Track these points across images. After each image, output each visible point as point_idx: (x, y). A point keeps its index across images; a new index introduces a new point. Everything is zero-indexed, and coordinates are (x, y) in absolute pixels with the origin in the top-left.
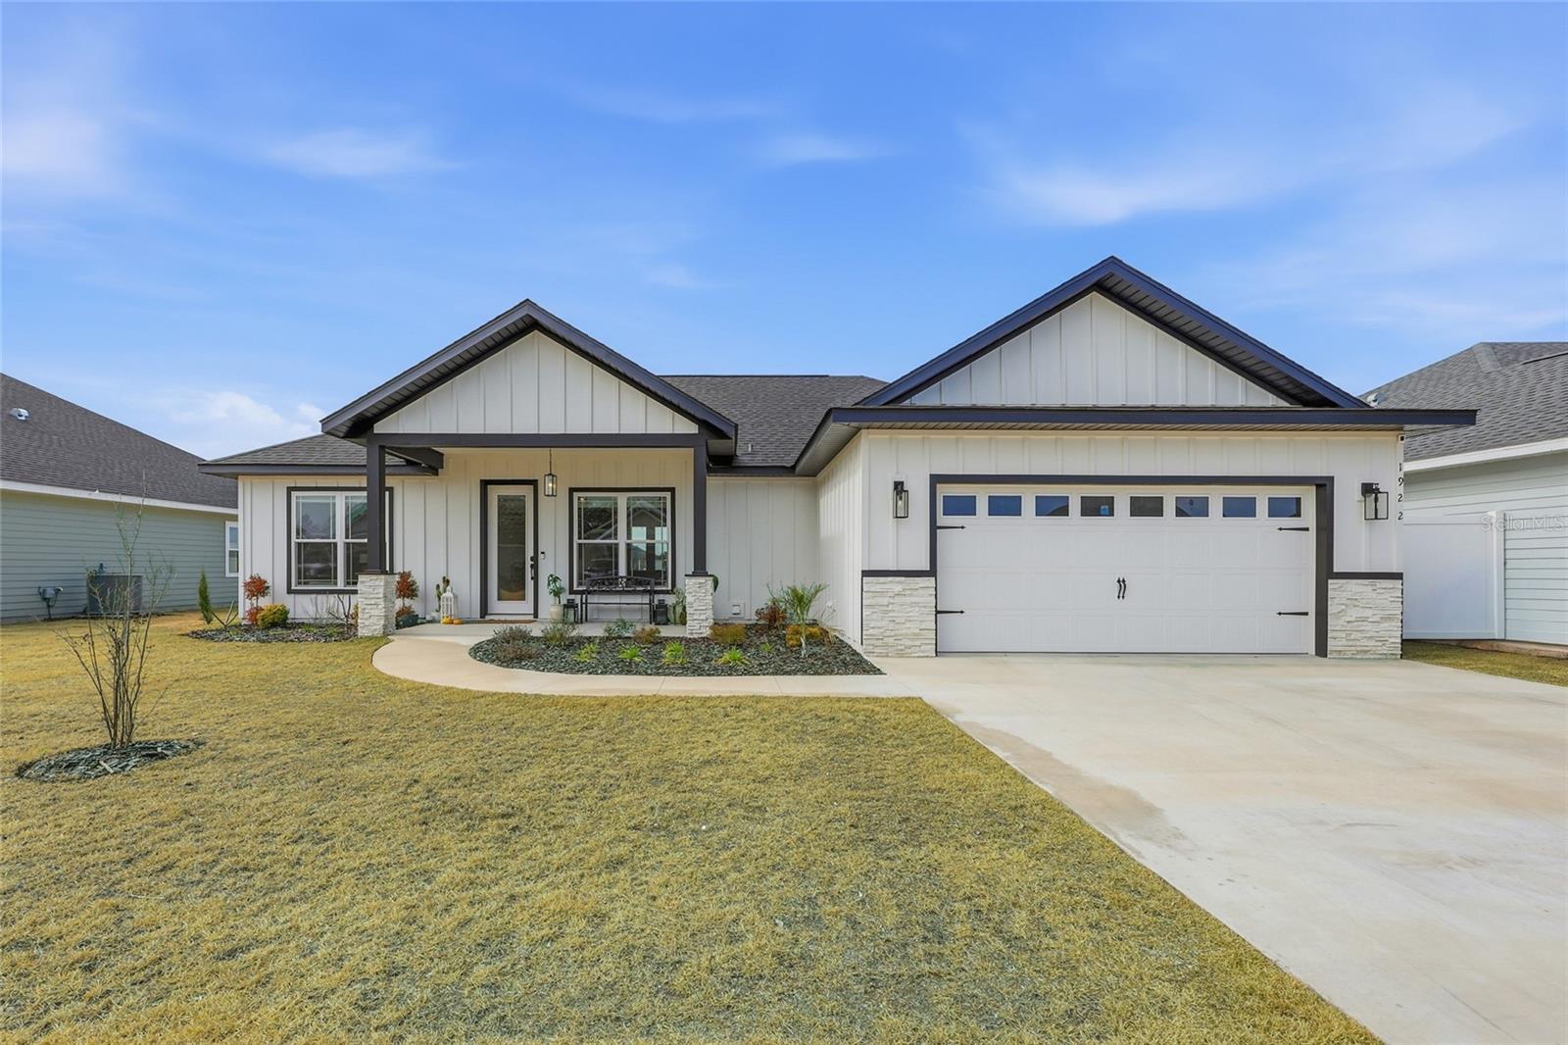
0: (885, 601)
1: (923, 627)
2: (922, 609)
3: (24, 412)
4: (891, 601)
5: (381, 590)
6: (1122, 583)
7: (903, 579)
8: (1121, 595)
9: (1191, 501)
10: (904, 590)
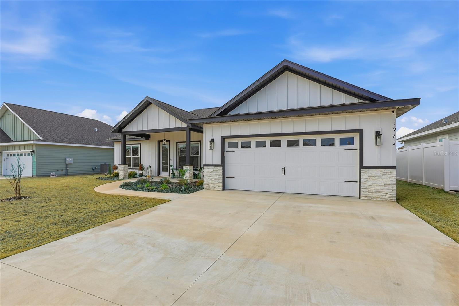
0: (209, 174)
1: (219, 181)
2: (219, 176)
3: (97, 129)
4: (211, 173)
5: (123, 169)
6: (284, 169)
7: (214, 167)
8: (284, 173)
9: (309, 140)
10: (214, 170)
